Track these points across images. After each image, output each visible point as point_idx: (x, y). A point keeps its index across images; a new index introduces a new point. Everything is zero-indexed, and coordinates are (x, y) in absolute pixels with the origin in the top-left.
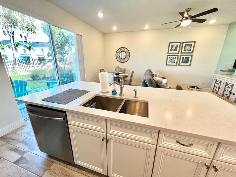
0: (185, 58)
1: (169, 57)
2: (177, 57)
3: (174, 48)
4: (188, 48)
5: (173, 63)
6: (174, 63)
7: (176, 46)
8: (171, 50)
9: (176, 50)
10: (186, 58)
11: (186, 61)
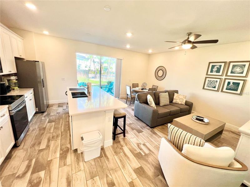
0: (231, 83)
1: (207, 79)
2: (218, 80)
3: (215, 69)
4: (238, 70)
5: (213, 87)
6: (215, 87)
7: (218, 66)
8: (212, 71)
9: (218, 71)
10: (233, 83)
11: (234, 87)
